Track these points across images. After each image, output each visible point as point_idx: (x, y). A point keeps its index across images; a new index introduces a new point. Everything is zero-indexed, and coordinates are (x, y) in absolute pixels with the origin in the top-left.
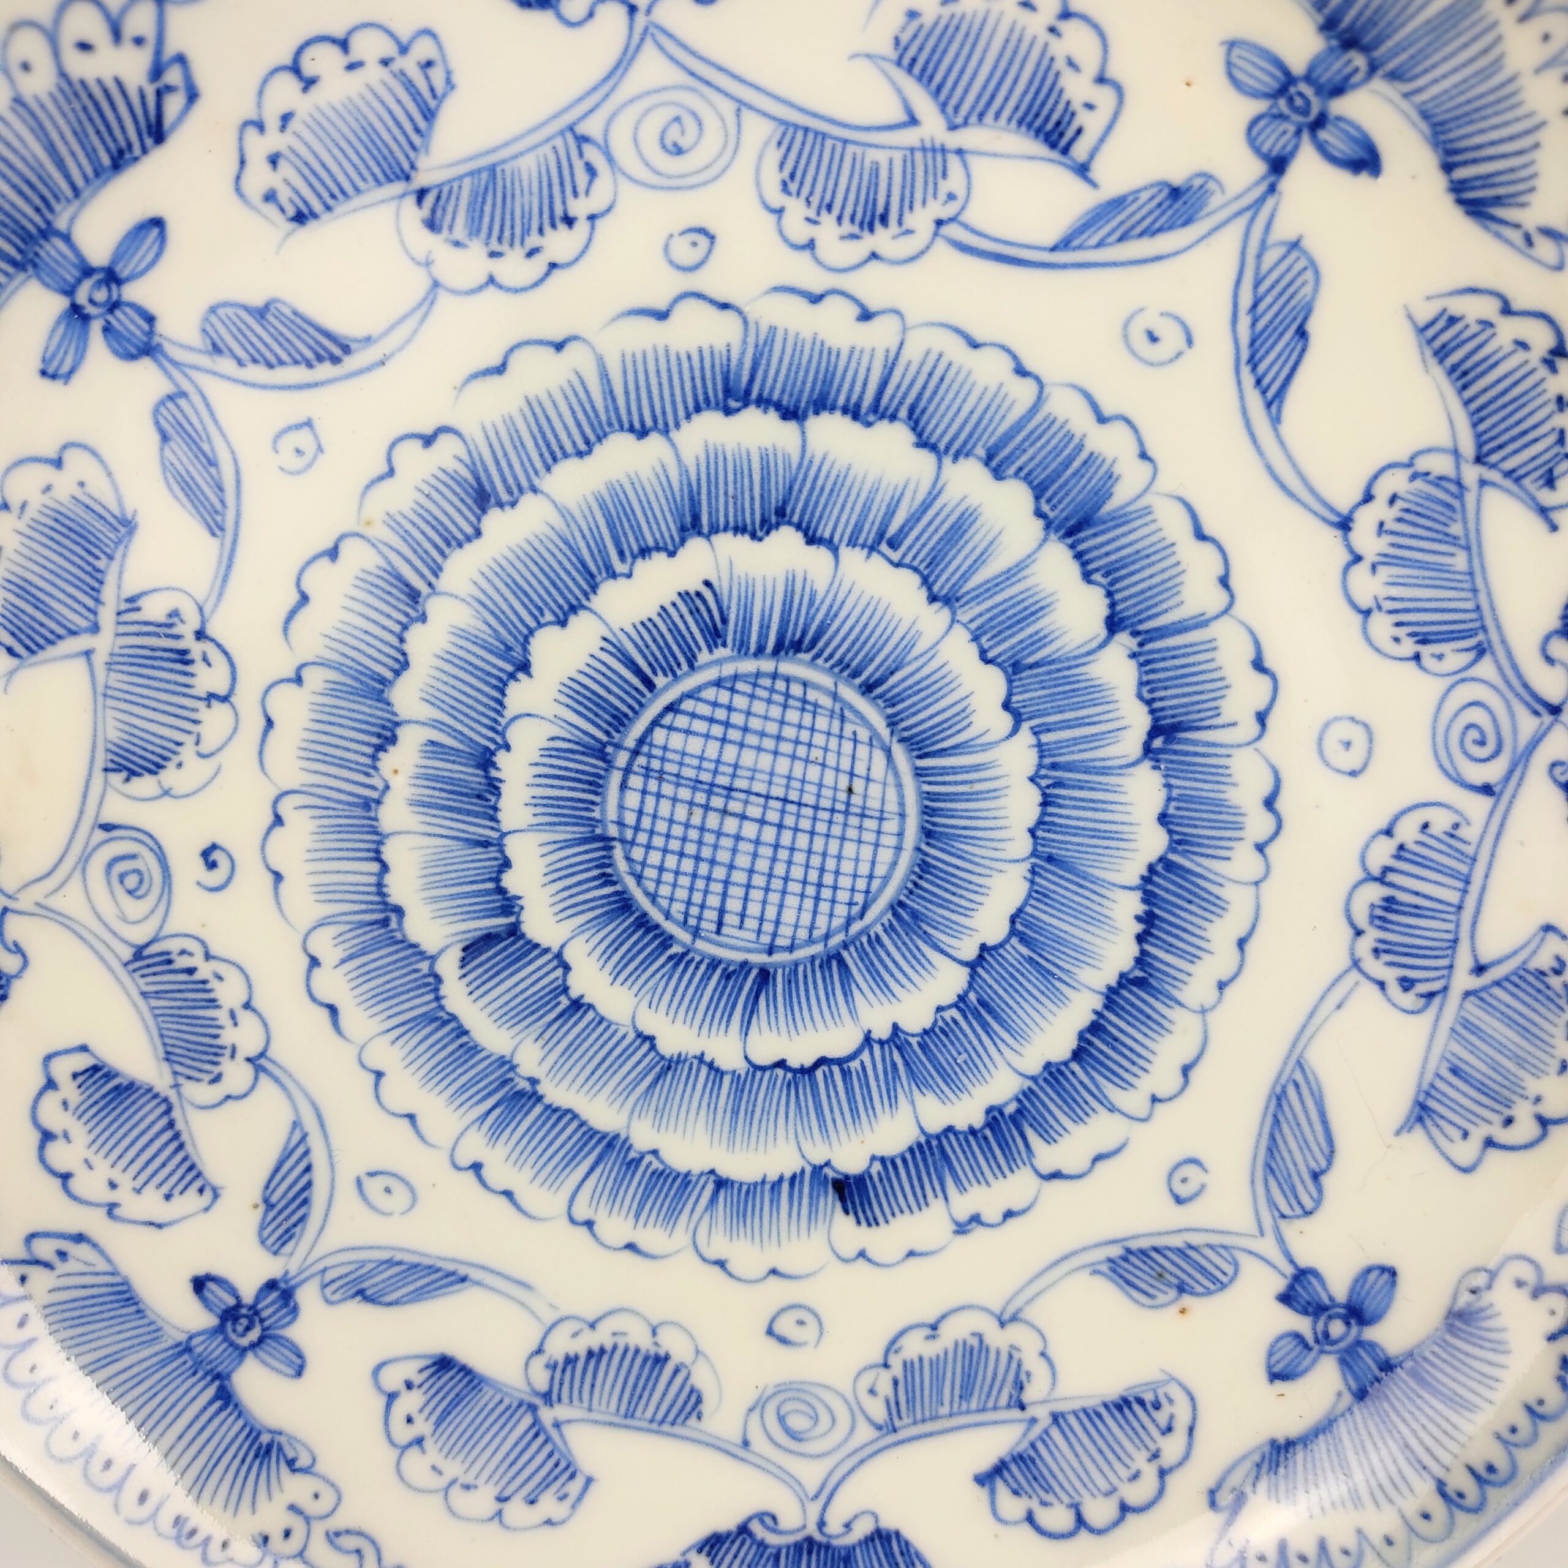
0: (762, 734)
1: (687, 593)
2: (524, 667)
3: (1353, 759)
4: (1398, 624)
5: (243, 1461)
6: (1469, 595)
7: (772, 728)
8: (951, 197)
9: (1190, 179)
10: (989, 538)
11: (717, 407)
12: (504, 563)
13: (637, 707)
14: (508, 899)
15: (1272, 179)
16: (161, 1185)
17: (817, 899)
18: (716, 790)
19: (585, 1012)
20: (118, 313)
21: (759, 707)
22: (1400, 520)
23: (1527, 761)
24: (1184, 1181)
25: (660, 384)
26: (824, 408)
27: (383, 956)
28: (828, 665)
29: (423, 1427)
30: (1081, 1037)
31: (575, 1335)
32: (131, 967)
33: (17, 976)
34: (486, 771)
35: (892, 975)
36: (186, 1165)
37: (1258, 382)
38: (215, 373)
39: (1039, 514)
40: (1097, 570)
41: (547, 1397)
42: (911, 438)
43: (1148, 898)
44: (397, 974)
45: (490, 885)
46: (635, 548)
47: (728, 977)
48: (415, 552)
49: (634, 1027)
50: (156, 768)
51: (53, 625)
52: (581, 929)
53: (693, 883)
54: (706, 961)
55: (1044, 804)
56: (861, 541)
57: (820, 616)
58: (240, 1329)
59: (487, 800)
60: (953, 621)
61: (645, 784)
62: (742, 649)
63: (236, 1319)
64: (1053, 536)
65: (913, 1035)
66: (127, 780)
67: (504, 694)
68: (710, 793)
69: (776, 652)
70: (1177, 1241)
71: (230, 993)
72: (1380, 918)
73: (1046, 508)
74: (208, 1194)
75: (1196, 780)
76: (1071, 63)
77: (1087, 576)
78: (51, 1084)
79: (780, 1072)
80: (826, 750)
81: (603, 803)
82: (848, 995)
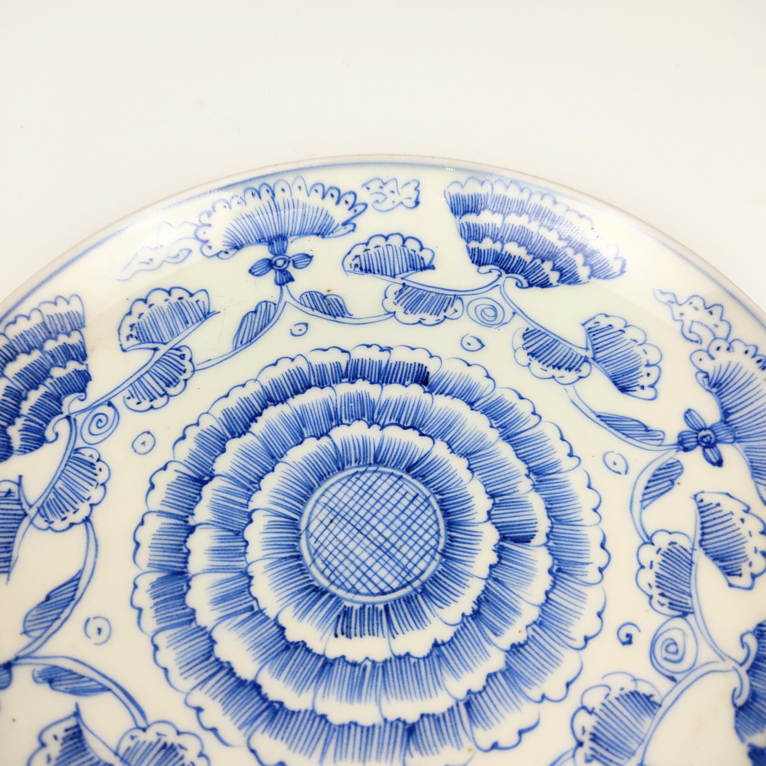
0: (352, 562)
1: (347, 636)
2: (436, 645)
3: (146, 437)
4: (96, 475)
5: (727, 384)
6: (65, 471)
7: (347, 562)
8: (132, 738)
9: (41, 683)
10: (214, 589)
11: (284, 709)
12: (418, 695)
13: (397, 602)
14: (498, 552)
15: (14, 663)
16: (720, 511)
17: (370, 487)
18: (385, 550)
19: (491, 492)
21: (347, 574)
22: (67, 510)
23: (90, 406)
24: (300, 330)
26: (241, 681)
27: (567, 557)
28: (308, 575)
29: (644, 370)
30: (304, 392)
31: (562, 377)
32: (691, 611)
33: (749, 632)
34: (478, 610)
35: (359, 445)
36: (704, 514)
37: (76, 590)
39: (189, 587)
40: (183, 553)
41: (586, 360)
42: (216, 647)
43: (248, 427)
44: (565, 547)
45: (503, 562)
46: (357, 668)
47: (423, 476)
48: (456, 724)
49: (473, 476)
50: (635, 694)
52: (474, 525)
53: (417, 519)
54: (429, 486)
55: (262, 478)
56: (263, 617)
57: (299, 596)
58: (708, 438)
59: (485, 598)
60: (249, 565)
61: (413, 568)
62: (339, 601)
63: (708, 443)
64: (190, 575)
65: (365, 421)
66: (651, 696)
67: (452, 639)
68: (388, 550)
69: (326, 592)
70: (316, 313)
71: (648, 576)
72: (175, 381)
73: (185, 588)
74: (699, 498)
75: (202, 458)
77: (189, 553)
78: (754, 577)
79: (424, 432)
80: (331, 542)
81: (435, 570)
82: (380, 447)
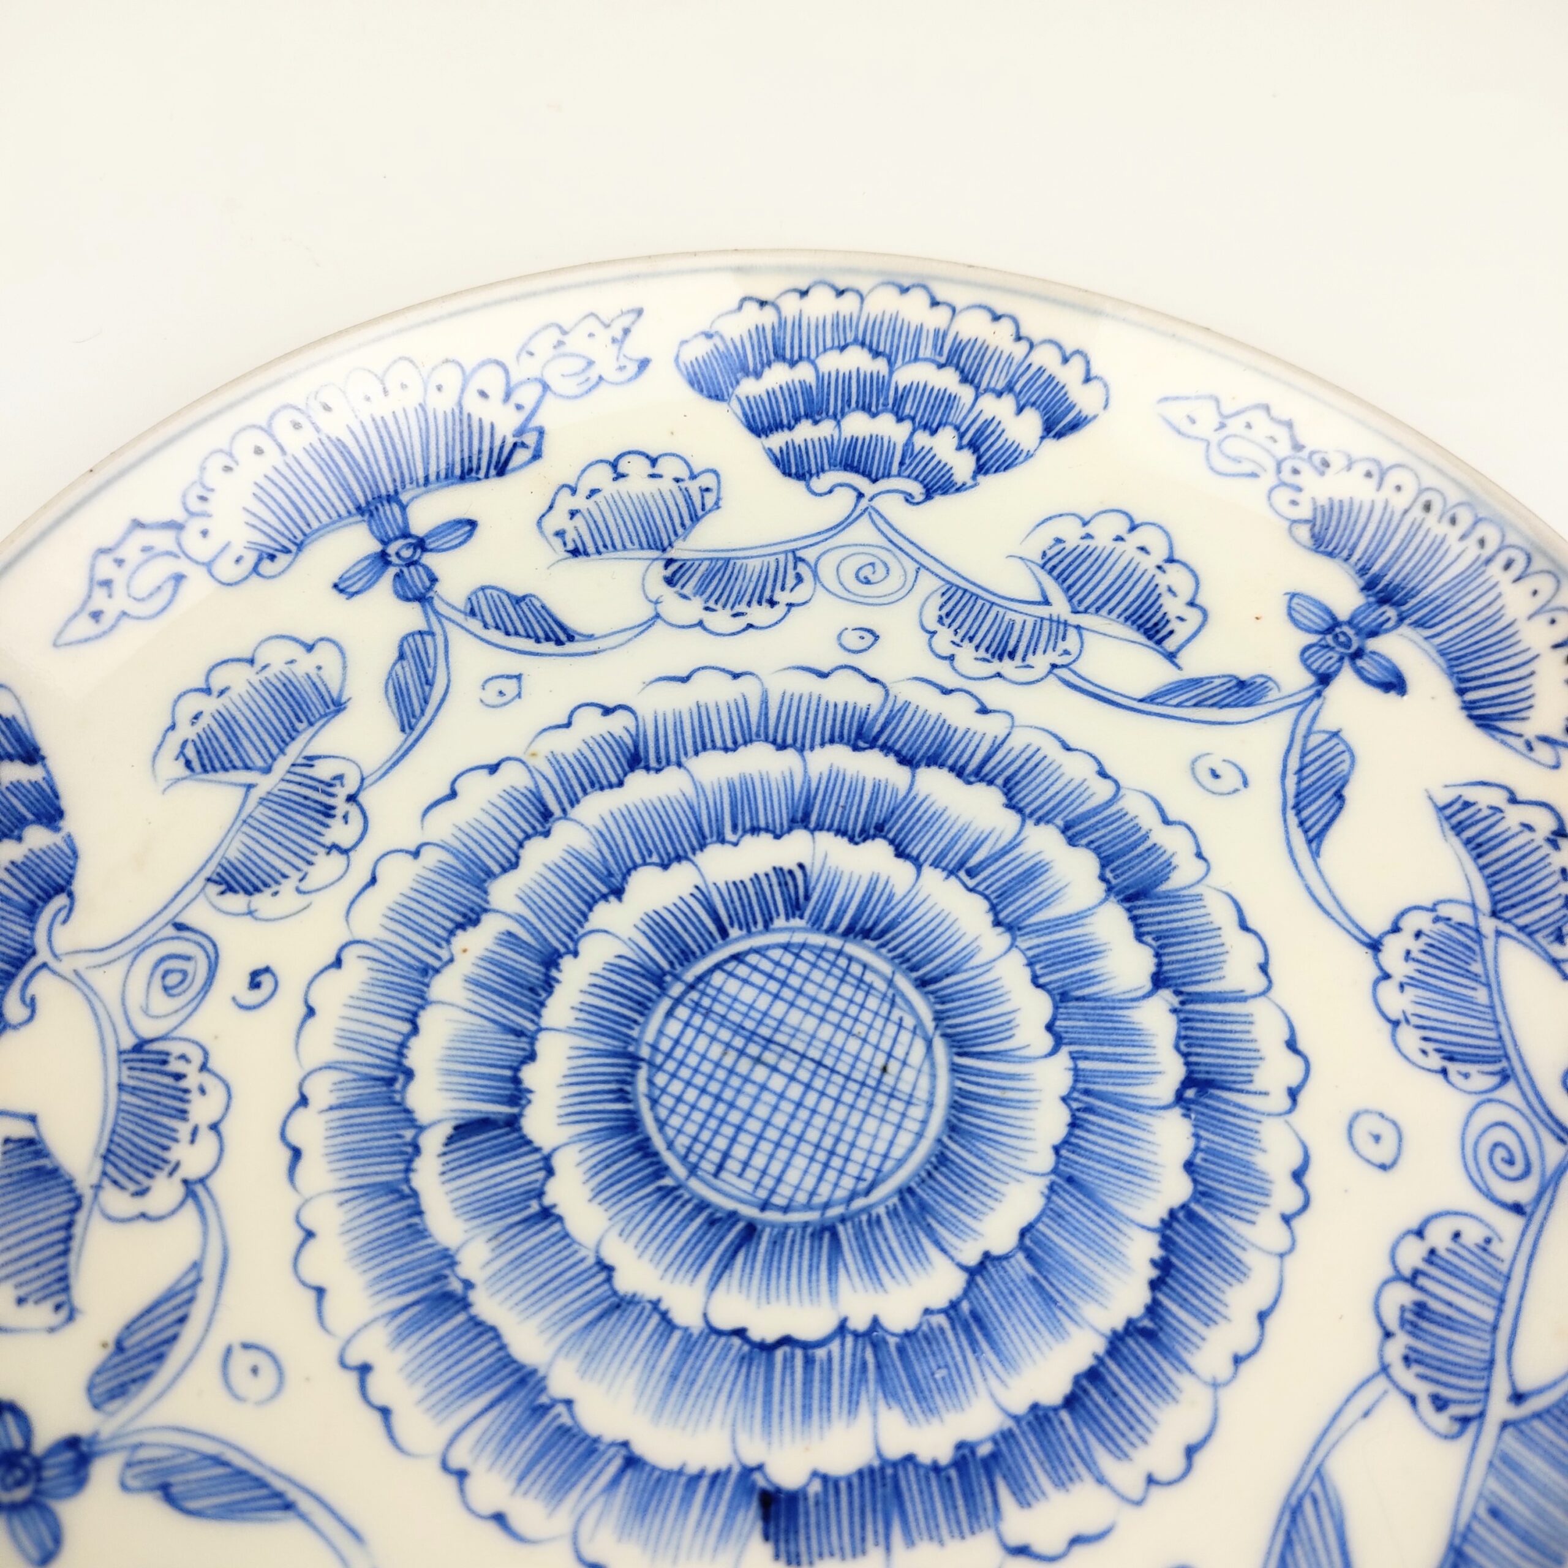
0: (814, 1000)
1: (781, 869)
2: (618, 892)
3: (1381, 1154)
4: (1425, 1039)
6: (1492, 1025)
7: (825, 997)
8: (1066, 652)
9: (1255, 677)
10: (1057, 887)
11: (848, 743)
12: (633, 810)
13: (705, 948)
14: (520, 1090)
15: (1319, 687)
16: (21, 1285)
17: (826, 1165)
18: (756, 1039)
19: (552, 1224)
20: (412, 568)
21: (817, 976)
22: (1425, 952)
23: (1557, 1185)
25: (807, 718)
26: (935, 763)
27: (376, 1113)
28: (891, 955)
30: (1077, 1380)
32: (124, 1056)
33: (15, 1027)
34: (548, 968)
35: (884, 1261)
36: (59, 1274)
37: (1301, 823)
38: (463, 627)
39: (1102, 878)
40: (1149, 933)
42: (1003, 799)
43: (1166, 1243)
44: (379, 1133)
45: (508, 1073)
46: (748, 825)
47: (712, 1224)
48: (562, 784)
49: (597, 1252)
50: (253, 891)
51: (234, 757)
52: (580, 1138)
53: (706, 1121)
54: (695, 1201)
55: (1073, 1126)
56: (943, 864)
57: (893, 914)
59: (538, 995)
60: (1012, 945)
61: (691, 1017)
62: (816, 924)
64: (1112, 898)
65: (893, 1334)
66: (223, 893)
67: (591, 910)
69: (846, 934)
71: (202, 1110)
72: (1413, 1324)
73: (1109, 875)
74: (64, 1313)
75: (1225, 1137)
76: (1170, 590)
77: (1139, 937)
79: (736, 1341)
80: (870, 1027)
81: (646, 1023)
82: (832, 1272)
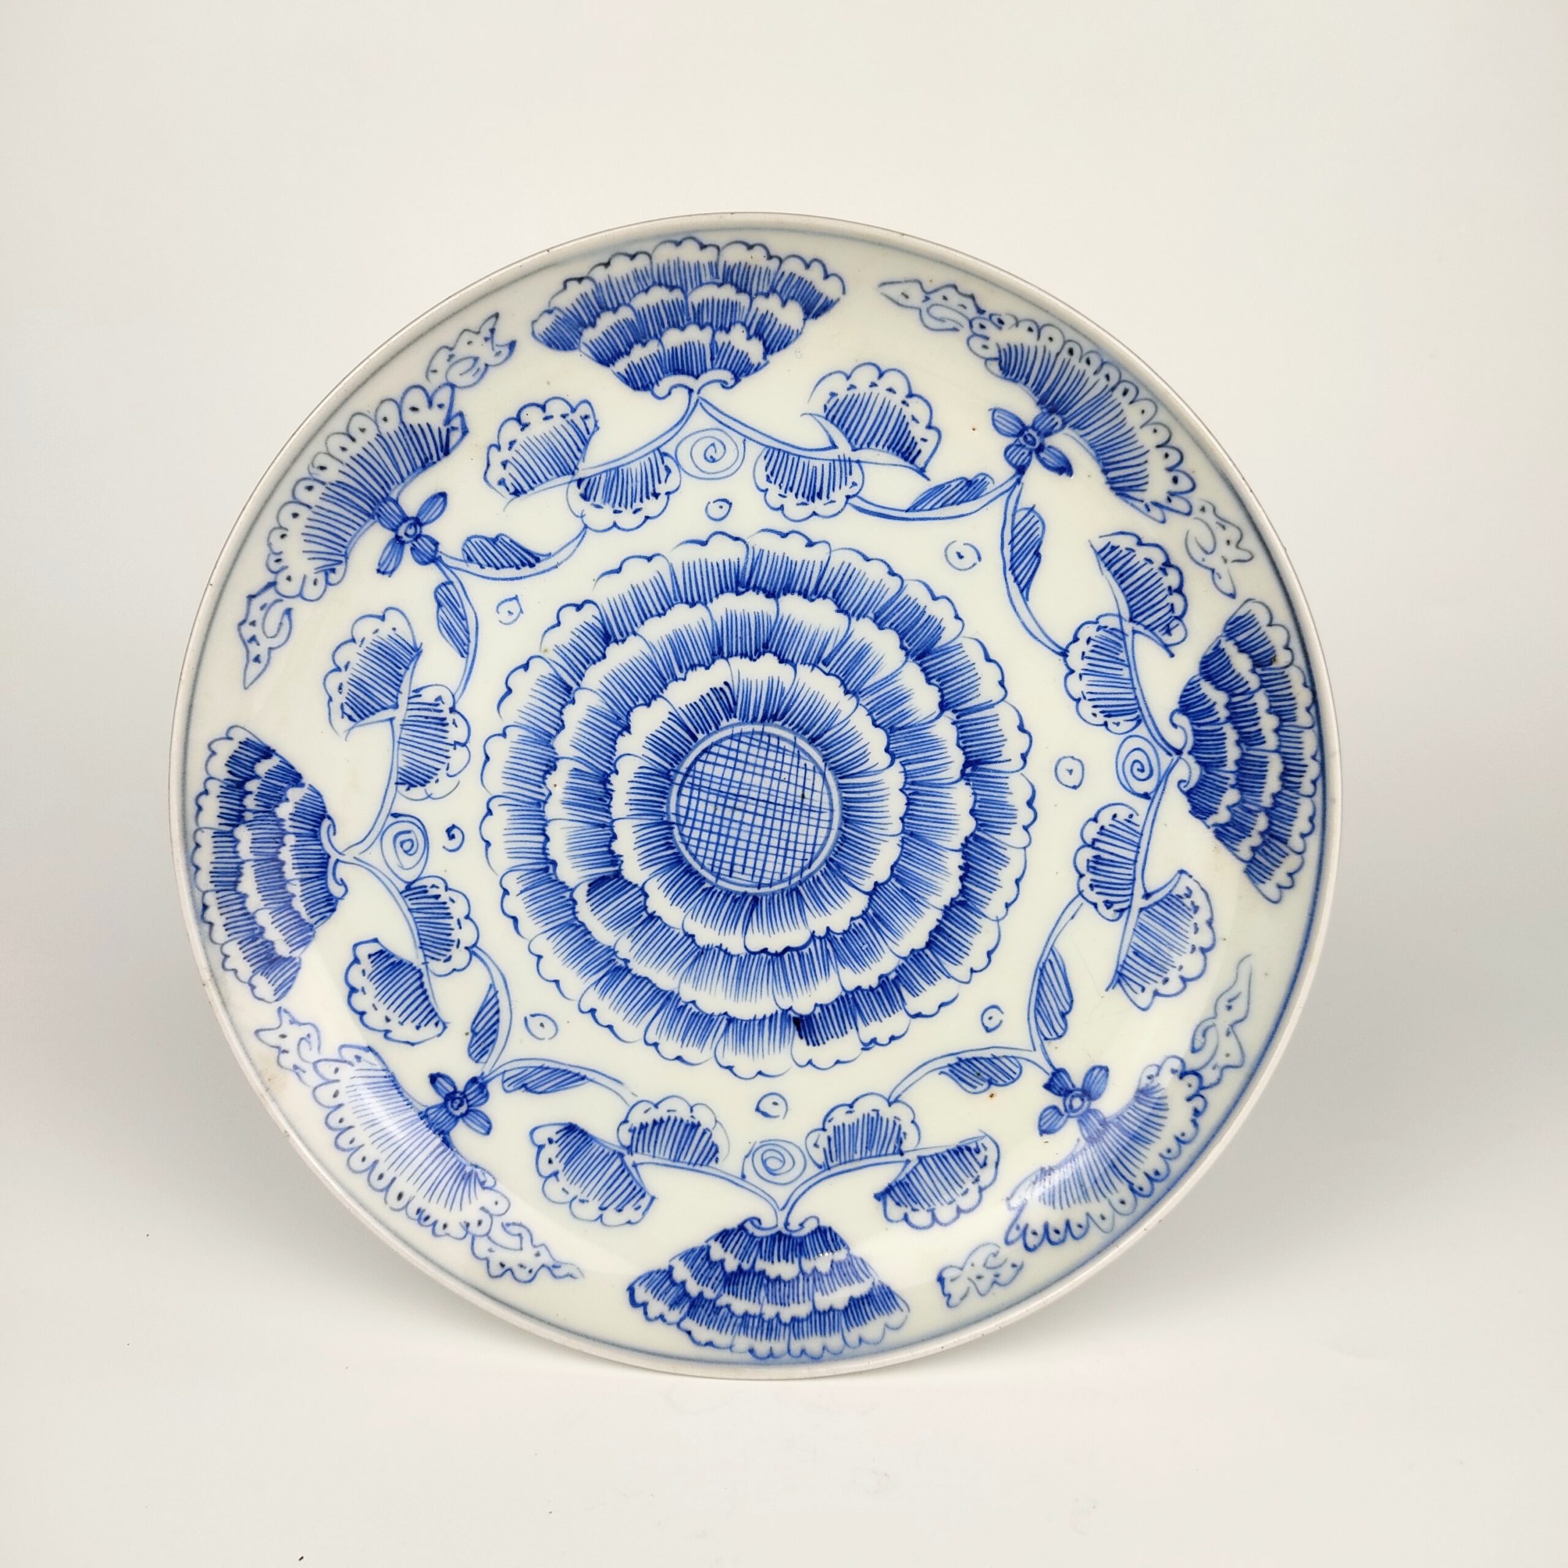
0: (755, 765)
1: (715, 689)
2: (627, 728)
3: (1074, 780)
4: (1095, 707)
5: (455, 1181)
6: (1131, 691)
7: (761, 762)
8: (854, 484)
9: (977, 476)
10: (877, 660)
11: (732, 591)
12: (618, 672)
13: (687, 750)
14: (615, 857)
15: (1018, 476)
16: (414, 1020)
17: (785, 857)
18: (730, 796)
19: (656, 921)
20: (419, 541)
21: (753, 750)
22: (1093, 651)
23: (1166, 780)
24: (990, 1018)
25: (702, 579)
26: (789, 592)
27: (545, 889)
28: (791, 728)
29: (558, 1165)
30: (931, 934)
31: (646, 1111)
32: (404, 894)
33: (342, 898)
34: (605, 785)
35: (826, 900)
36: (429, 1009)
37: (1016, 579)
38: (468, 572)
39: (902, 647)
40: (933, 677)
41: (629, 1148)
42: (835, 608)
43: (966, 856)
44: (552, 899)
45: (605, 849)
46: (688, 665)
47: (736, 901)
48: (570, 666)
49: (683, 929)
50: (424, 783)
51: (373, 704)
52: (655, 874)
54: (724, 892)
55: (908, 804)
56: (808, 661)
57: (786, 702)
58: (455, 1105)
59: (605, 801)
60: (858, 704)
62: (744, 719)
63: (453, 1100)
64: (910, 660)
65: (838, 934)
66: (408, 789)
67: (615, 743)
68: (726, 798)
70: (987, 1054)
71: (458, 910)
72: (1092, 867)
73: (906, 645)
74: (440, 1026)
75: (990, 791)
76: (914, 419)
77: (928, 681)
78: (356, 961)
79: (764, 955)
80: (790, 774)
81: (669, 802)
82: (802, 911)
